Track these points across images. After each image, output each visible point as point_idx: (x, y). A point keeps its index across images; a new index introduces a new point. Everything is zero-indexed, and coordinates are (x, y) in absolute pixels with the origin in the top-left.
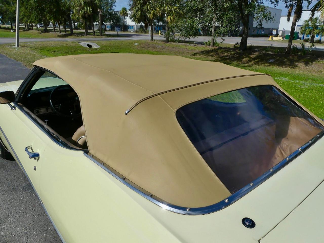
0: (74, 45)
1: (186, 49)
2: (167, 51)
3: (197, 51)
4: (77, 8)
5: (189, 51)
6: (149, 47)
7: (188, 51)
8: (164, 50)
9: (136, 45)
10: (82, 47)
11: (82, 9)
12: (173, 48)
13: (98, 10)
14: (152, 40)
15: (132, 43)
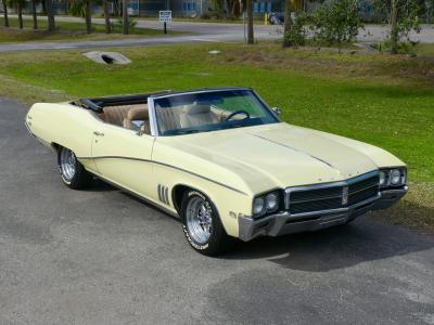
0: (73, 59)
1: (333, 60)
2: (289, 66)
3: (359, 64)
6: (245, 60)
8: (282, 65)
9: (213, 55)
10: (91, 62)
12: (302, 59)
14: (251, 40)
15: (204, 50)
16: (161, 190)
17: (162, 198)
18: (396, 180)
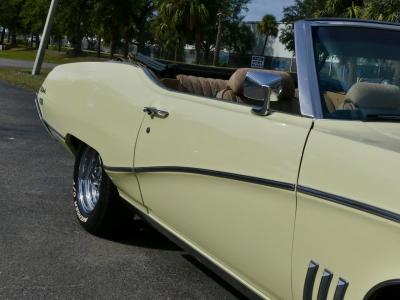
13: (218, 13)
16: (319, 282)
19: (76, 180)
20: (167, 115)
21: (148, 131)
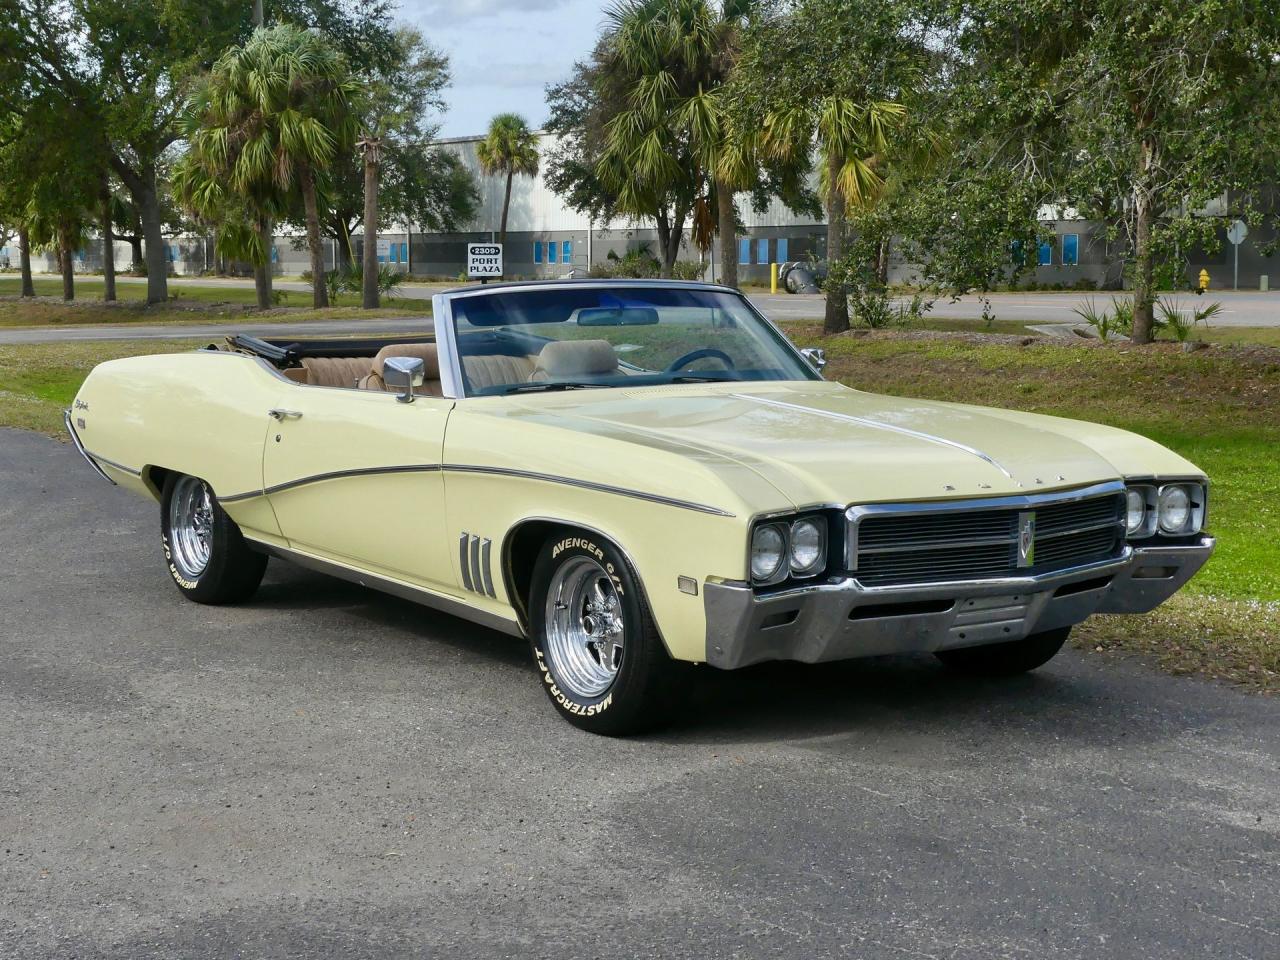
1: (968, 362)
3: (1045, 372)
4: (218, 134)
5: (987, 374)
7: (980, 379)
11: (254, 141)
13: (361, 140)
16: (470, 550)
17: (474, 580)
18: (1176, 519)
19: (166, 531)
20: (300, 416)
21: (278, 440)
